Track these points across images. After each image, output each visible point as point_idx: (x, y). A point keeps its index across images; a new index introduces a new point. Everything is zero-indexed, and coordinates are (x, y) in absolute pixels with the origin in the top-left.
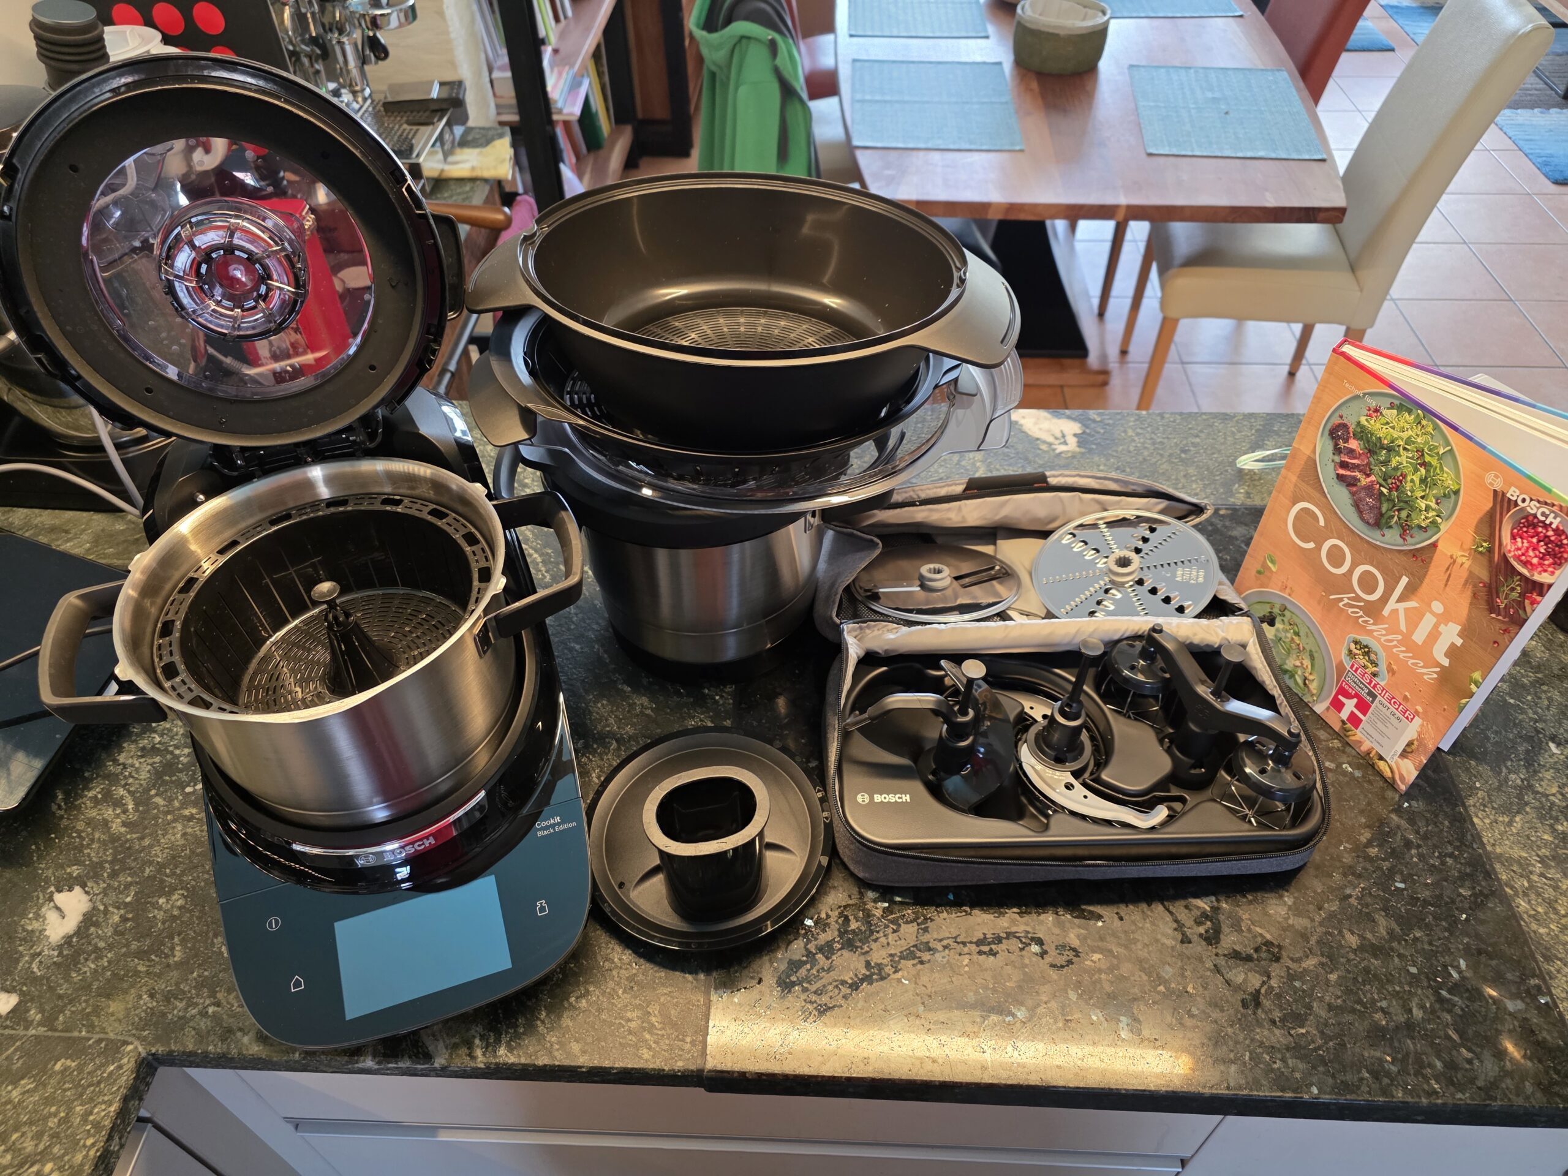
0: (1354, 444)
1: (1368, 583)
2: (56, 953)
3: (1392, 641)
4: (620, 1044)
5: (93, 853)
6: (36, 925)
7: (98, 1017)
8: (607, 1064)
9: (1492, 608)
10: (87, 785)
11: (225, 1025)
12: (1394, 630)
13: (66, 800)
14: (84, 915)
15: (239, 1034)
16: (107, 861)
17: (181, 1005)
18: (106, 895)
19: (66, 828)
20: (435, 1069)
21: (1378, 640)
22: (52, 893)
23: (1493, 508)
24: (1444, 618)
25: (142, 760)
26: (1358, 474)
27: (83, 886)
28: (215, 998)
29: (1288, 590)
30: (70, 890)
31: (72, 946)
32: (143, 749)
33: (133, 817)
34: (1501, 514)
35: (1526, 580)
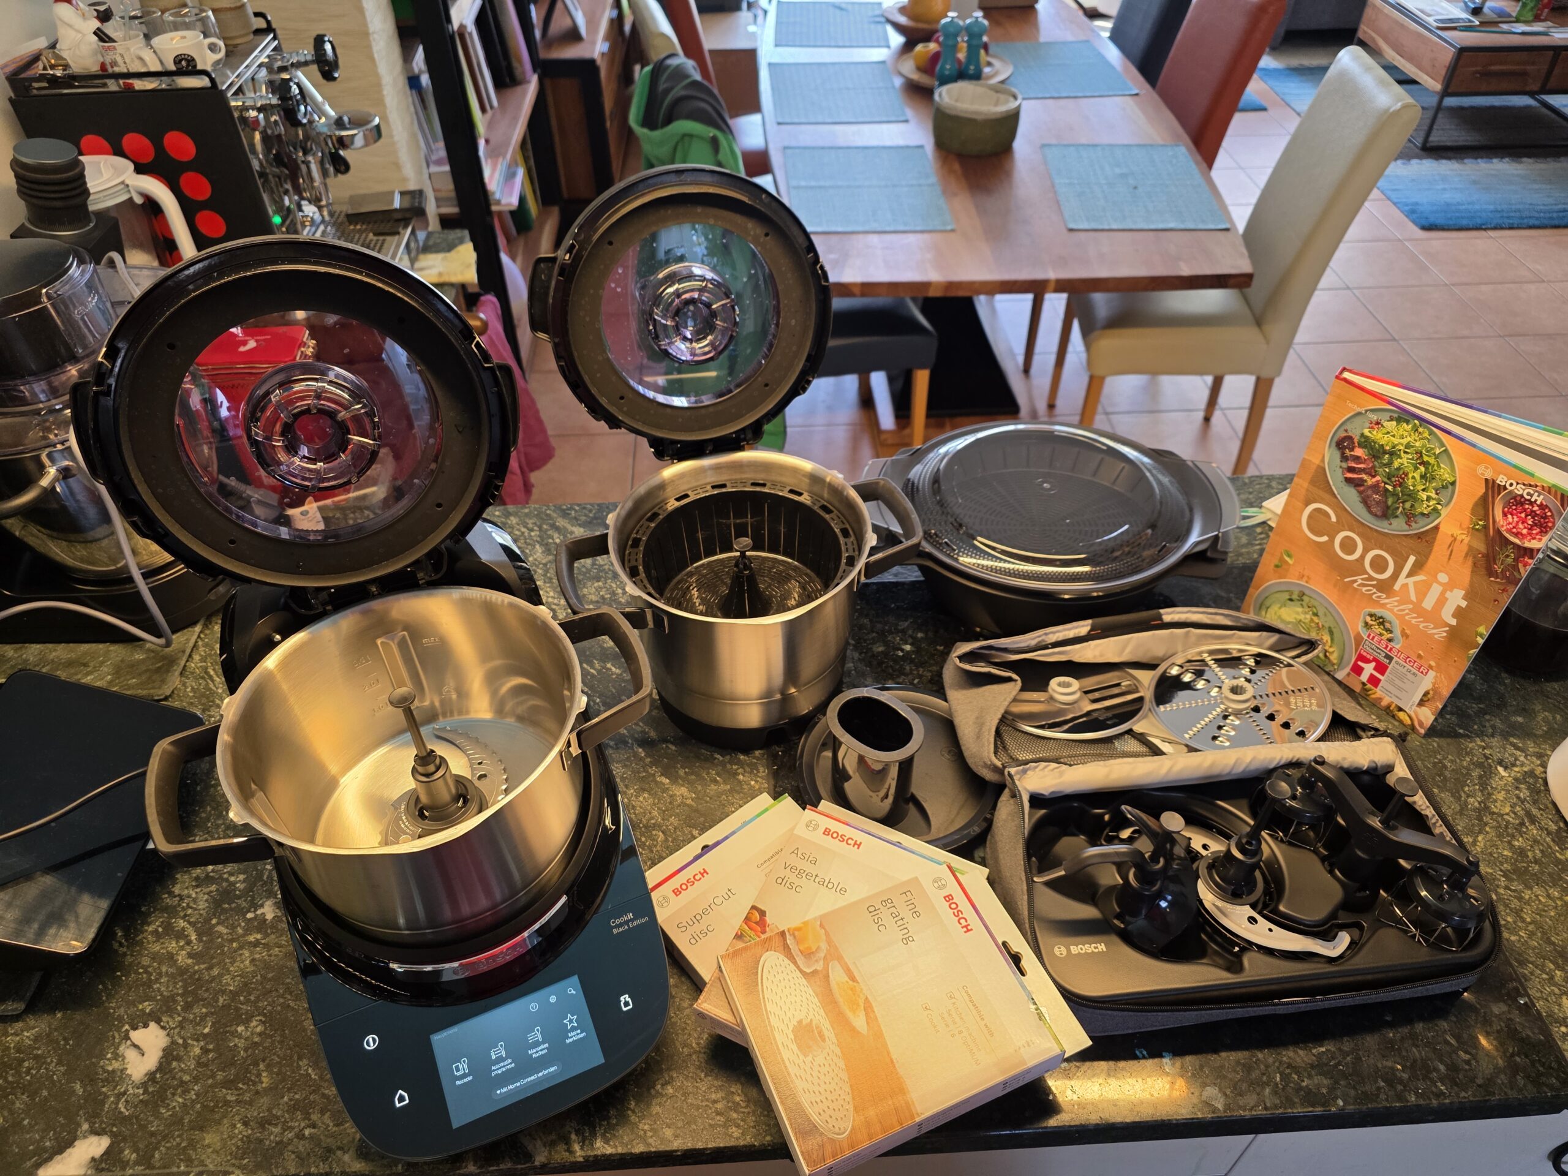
0: (1359, 452)
1: (1379, 565)
2: (141, 1091)
3: (1403, 610)
4: (710, 1125)
5: (162, 987)
6: (116, 1065)
7: (195, 1150)
8: (700, 1145)
9: (1491, 573)
10: (145, 919)
11: (324, 1145)
12: (1406, 600)
13: (126, 936)
14: (164, 1050)
15: (339, 1153)
16: (178, 995)
17: (276, 1130)
18: (182, 1028)
19: (131, 964)
20: (535, 1167)
21: (1391, 611)
22: (127, 1031)
23: (1486, 493)
24: (1450, 586)
25: (198, 890)
26: (1364, 476)
27: (158, 1021)
28: (310, 1120)
29: (1305, 579)
30: (146, 1026)
31: (157, 1083)
32: (197, 879)
33: (198, 947)
34: (1493, 497)
35: (1519, 547)
